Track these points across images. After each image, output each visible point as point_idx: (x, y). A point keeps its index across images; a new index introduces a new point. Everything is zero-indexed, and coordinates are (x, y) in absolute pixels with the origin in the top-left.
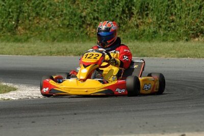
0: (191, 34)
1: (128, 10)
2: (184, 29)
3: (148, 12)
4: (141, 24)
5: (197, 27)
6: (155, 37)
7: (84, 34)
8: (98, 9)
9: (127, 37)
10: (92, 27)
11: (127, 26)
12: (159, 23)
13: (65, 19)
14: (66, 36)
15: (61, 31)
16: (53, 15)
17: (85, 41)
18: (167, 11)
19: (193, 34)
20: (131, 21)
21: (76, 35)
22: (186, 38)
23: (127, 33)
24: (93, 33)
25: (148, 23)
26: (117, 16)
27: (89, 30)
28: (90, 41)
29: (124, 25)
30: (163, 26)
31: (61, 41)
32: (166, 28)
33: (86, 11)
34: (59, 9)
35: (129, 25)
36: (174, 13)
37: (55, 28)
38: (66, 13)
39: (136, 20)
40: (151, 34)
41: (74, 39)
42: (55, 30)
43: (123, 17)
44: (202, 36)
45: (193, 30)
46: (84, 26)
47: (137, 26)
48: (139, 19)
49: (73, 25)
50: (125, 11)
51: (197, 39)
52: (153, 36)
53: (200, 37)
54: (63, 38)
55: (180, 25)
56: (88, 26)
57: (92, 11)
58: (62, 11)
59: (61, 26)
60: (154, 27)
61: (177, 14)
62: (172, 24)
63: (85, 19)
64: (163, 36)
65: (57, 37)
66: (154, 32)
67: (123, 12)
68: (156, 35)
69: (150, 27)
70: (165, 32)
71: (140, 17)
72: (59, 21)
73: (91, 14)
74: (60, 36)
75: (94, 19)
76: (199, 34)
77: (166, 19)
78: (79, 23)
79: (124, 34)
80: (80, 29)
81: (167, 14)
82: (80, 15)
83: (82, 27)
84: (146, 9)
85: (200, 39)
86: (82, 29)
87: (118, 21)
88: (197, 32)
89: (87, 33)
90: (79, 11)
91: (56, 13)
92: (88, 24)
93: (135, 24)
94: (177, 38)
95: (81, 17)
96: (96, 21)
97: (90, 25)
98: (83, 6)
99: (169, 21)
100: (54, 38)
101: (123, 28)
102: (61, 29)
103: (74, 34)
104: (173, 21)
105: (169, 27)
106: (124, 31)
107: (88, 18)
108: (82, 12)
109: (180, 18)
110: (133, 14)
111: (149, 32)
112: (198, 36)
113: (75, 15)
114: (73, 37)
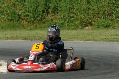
0: (83, 25)
1: (46, 11)
2: (80, 22)
3: (58, 12)
4: (54, 19)
5: (87, 20)
6: (63, 26)
7: (20, 25)
8: (28, 10)
9: (46, 27)
10: (25, 20)
11: (46, 20)
12: (64, 18)
13: (9, 16)
14: (10, 26)
15: (6, 23)
16: (2, 14)
17: (21, 29)
18: (69, 11)
19: (85, 24)
20: (48, 17)
21: (16, 26)
22: (81, 27)
23: (46, 24)
24: (26, 24)
25: (58, 18)
26: (40, 14)
27: (23, 22)
28: (24, 29)
29: (44, 19)
30: (67, 20)
31: (7, 29)
32: (69, 21)
33: (21, 11)
34: (5, 10)
35: (47, 20)
36: (73, 12)
37: (3, 22)
38: (9, 13)
39: (51, 17)
40: (60, 25)
41: (15, 28)
42: (3, 23)
43: (43, 15)
44: (90, 26)
45: (85, 22)
46: (20, 20)
47: (52, 20)
48: (53, 16)
49: (13, 20)
50: (44, 11)
51: (87, 28)
52: (61, 26)
53: (89, 26)
54: (8, 27)
55: (77, 20)
56: (23, 20)
57: (25, 11)
58: (7, 12)
59: (6, 20)
60: (62, 21)
61: (75, 13)
62: (72, 19)
63: (21, 16)
64: (67, 26)
65: (5, 26)
66: (62, 23)
67: (43, 12)
68: (63, 25)
69: (59, 21)
70: (68, 23)
71: (53, 15)
72: (5, 17)
73: (24, 13)
74: (6, 26)
75: (26, 16)
76: (88, 24)
77: (69, 16)
78: (17, 18)
79: (44, 24)
80: (18, 22)
81: (69, 13)
82: (17, 14)
83: (19, 21)
84: (57, 10)
85: (89, 27)
86: (19, 22)
87: (40, 17)
88: (87, 24)
89: (22, 25)
90: (17, 11)
91: (3, 13)
92: (22, 19)
93: (51, 19)
94: (76, 27)
95: (18, 15)
96: (27, 17)
97: (24, 19)
98: (19, 8)
99: (70, 17)
100: (3, 27)
101: (43, 21)
102: (7, 22)
103: (15, 25)
104: (73, 17)
105: (70, 21)
106: (44, 23)
107: (22, 15)
108: (19, 12)
109: (77, 15)
110: (49, 13)
111: (59, 23)
112: (87, 26)
113: (14, 14)
114: (14, 27)
